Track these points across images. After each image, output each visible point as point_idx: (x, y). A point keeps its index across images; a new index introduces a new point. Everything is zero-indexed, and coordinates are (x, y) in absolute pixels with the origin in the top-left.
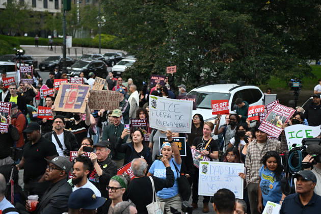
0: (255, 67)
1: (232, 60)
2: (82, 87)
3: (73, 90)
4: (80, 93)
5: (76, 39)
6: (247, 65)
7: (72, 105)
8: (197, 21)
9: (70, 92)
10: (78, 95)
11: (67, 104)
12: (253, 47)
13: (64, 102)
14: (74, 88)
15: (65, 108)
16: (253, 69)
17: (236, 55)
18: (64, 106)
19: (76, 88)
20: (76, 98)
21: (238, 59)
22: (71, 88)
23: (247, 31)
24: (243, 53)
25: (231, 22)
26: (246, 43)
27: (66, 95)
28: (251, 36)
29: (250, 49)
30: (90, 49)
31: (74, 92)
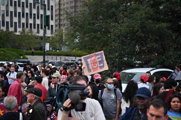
0: (173, 60)
1: (156, 54)
2: (97, 54)
3: (93, 58)
4: (98, 58)
5: (63, 52)
6: (168, 58)
7: (97, 67)
8: (131, 28)
9: (91, 60)
10: (98, 61)
11: (93, 68)
12: (172, 45)
13: (91, 68)
14: (92, 57)
15: (93, 71)
16: (172, 61)
17: (160, 52)
18: (92, 70)
19: (93, 56)
20: (98, 63)
21: (160, 54)
22: (90, 58)
23: (167, 35)
24: (164, 50)
25: (154, 28)
26: (166, 43)
27: (89, 63)
28: (170, 38)
29: (169, 47)
30: (70, 57)
31: (94, 59)
